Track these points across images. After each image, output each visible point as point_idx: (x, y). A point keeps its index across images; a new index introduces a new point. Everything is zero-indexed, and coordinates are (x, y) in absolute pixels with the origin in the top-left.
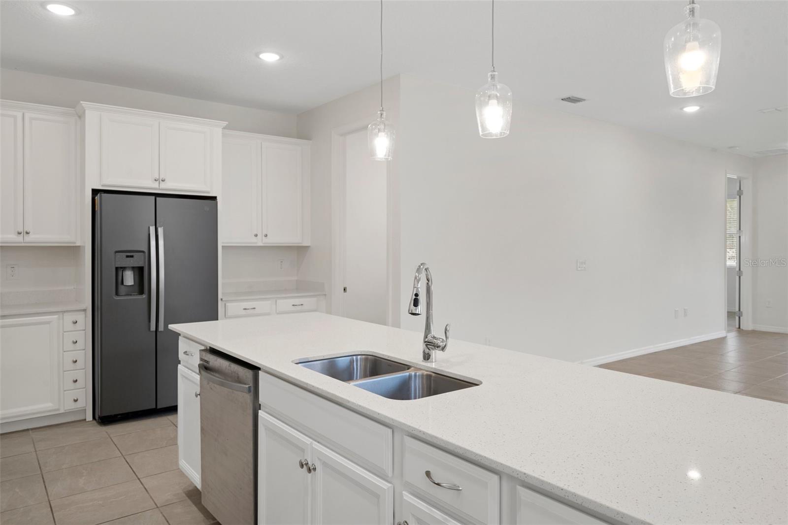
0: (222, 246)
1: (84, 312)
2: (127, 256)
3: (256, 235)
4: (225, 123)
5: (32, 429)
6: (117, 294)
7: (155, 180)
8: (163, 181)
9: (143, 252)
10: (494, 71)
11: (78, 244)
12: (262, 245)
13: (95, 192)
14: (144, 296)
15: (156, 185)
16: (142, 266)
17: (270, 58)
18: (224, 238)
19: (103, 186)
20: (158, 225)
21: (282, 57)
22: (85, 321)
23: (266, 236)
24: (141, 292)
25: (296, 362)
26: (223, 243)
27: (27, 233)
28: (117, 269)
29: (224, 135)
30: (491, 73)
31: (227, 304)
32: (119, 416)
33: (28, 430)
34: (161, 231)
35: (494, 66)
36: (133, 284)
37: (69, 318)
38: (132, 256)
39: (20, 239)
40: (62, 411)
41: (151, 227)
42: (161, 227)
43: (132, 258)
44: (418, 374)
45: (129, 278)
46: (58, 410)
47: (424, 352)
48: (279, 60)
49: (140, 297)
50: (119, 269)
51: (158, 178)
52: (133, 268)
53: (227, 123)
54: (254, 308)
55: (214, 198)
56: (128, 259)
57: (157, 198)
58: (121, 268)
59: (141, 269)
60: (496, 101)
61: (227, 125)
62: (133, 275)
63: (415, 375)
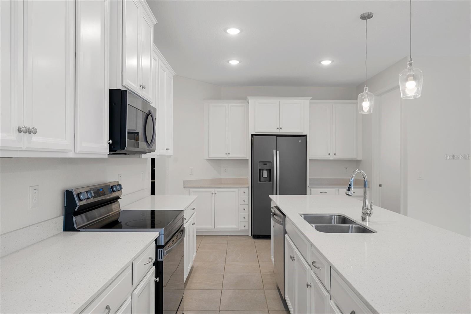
0: (309, 160)
1: (248, 188)
2: (264, 164)
3: (329, 154)
4: (311, 98)
5: (229, 235)
6: (260, 181)
7: (278, 129)
8: (281, 129)
9: (271, 162)
10: (411, 61)
11: (247, 159)
12: (332, 159)
13: (252, 135)
14: (271, 183)
15: (278, 131)
16: (270, 168)
17: (326, 63)
18: (310, 155)
19: (256, 133)
20: (277, 149)
21: (333, 62)
22: (248, 191)
23: (335, 154)
24: (270, 181)
25: (300, 214)
26: (310, 158)
27: (229, 154)
28: (260, 170)
29: (310, 103)
30: (410, 62)
31: (312, 189)
32: (261, 236)
33: (228, 235)
34: (278, 152)
35: (411, 57)
36: (267, 177)
37: (243, 190)
38: (266, 164)
39: (226, 156)
40: (239, 230)
41: (274, 151)
42: (278, 150)
43: (266, 165)
44: (353, 226)
45: (265, 174)
46: (238, 229)
47: (362, 216)
48: (331, 63)
49: (269, 183)
50: (261, 170)
51: (279, 127)
52: (267, 170)
53: (312, 97)
54: (326, 192)
55: (306, 136)
56: (265, 165)
57: (277, 137)
58: (262, 169)
59: (270, 170)
60: (413, 78)
61: (312, 98)
62: (267, 173)
63: (352, 227)
